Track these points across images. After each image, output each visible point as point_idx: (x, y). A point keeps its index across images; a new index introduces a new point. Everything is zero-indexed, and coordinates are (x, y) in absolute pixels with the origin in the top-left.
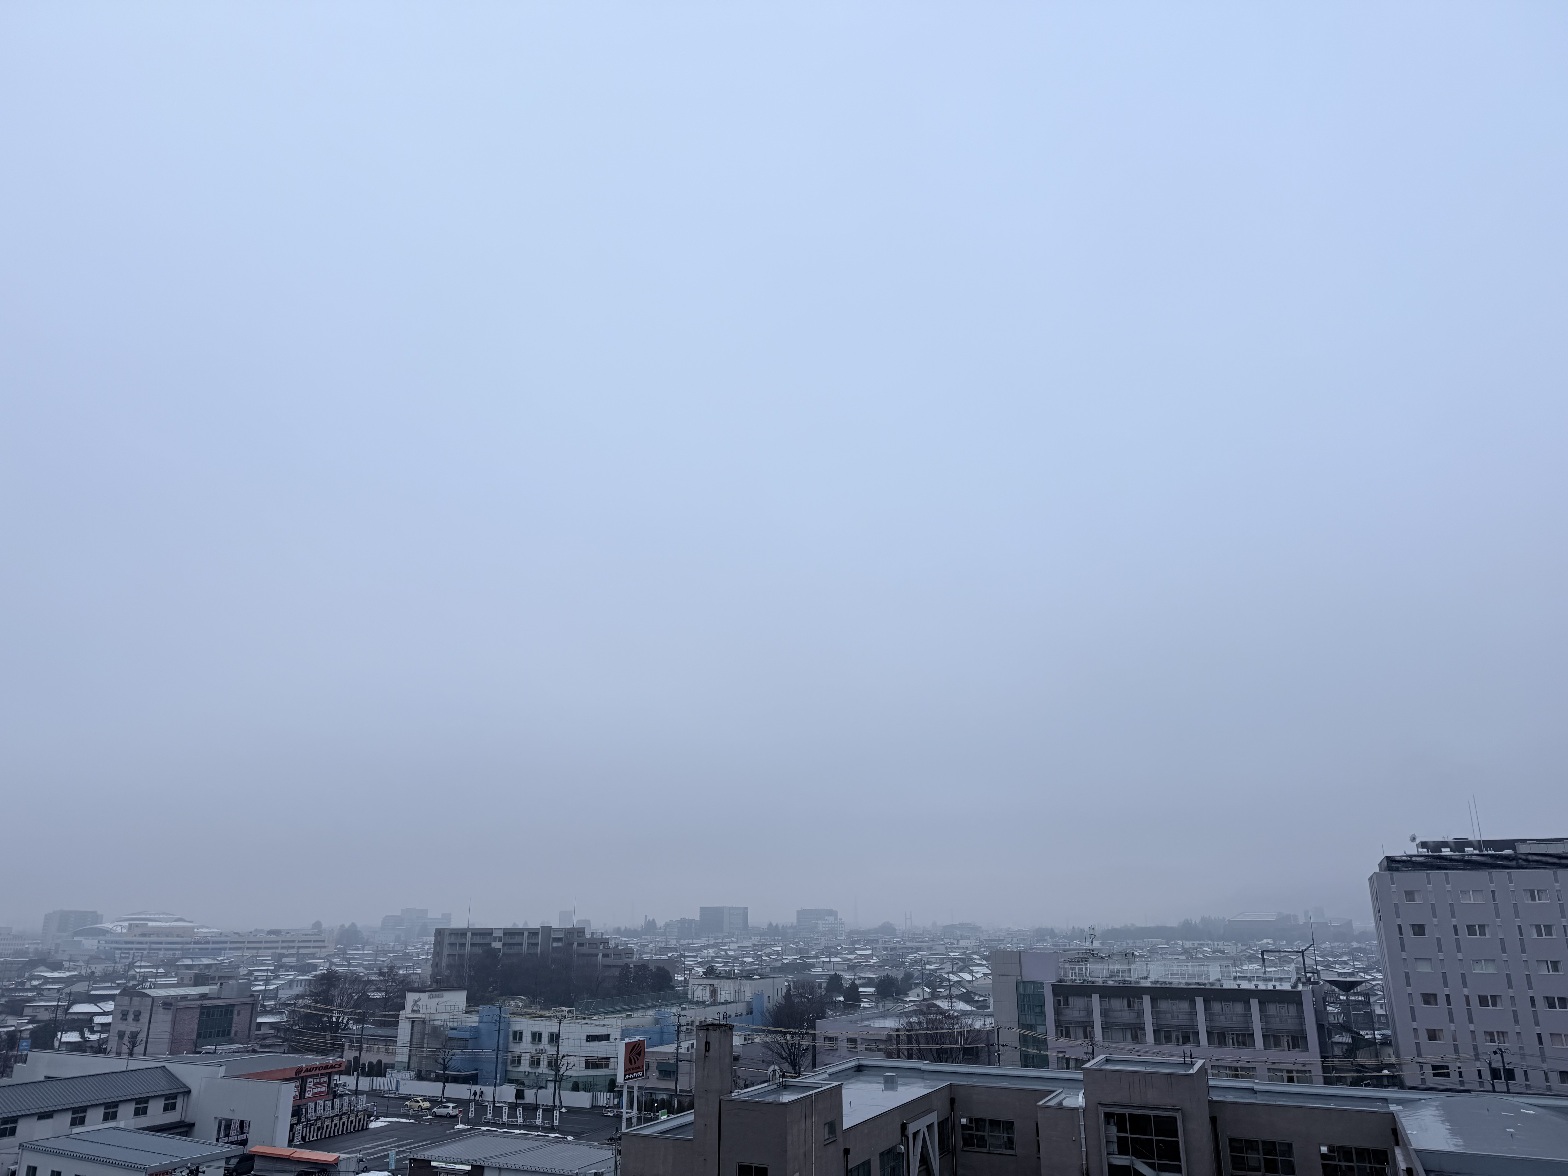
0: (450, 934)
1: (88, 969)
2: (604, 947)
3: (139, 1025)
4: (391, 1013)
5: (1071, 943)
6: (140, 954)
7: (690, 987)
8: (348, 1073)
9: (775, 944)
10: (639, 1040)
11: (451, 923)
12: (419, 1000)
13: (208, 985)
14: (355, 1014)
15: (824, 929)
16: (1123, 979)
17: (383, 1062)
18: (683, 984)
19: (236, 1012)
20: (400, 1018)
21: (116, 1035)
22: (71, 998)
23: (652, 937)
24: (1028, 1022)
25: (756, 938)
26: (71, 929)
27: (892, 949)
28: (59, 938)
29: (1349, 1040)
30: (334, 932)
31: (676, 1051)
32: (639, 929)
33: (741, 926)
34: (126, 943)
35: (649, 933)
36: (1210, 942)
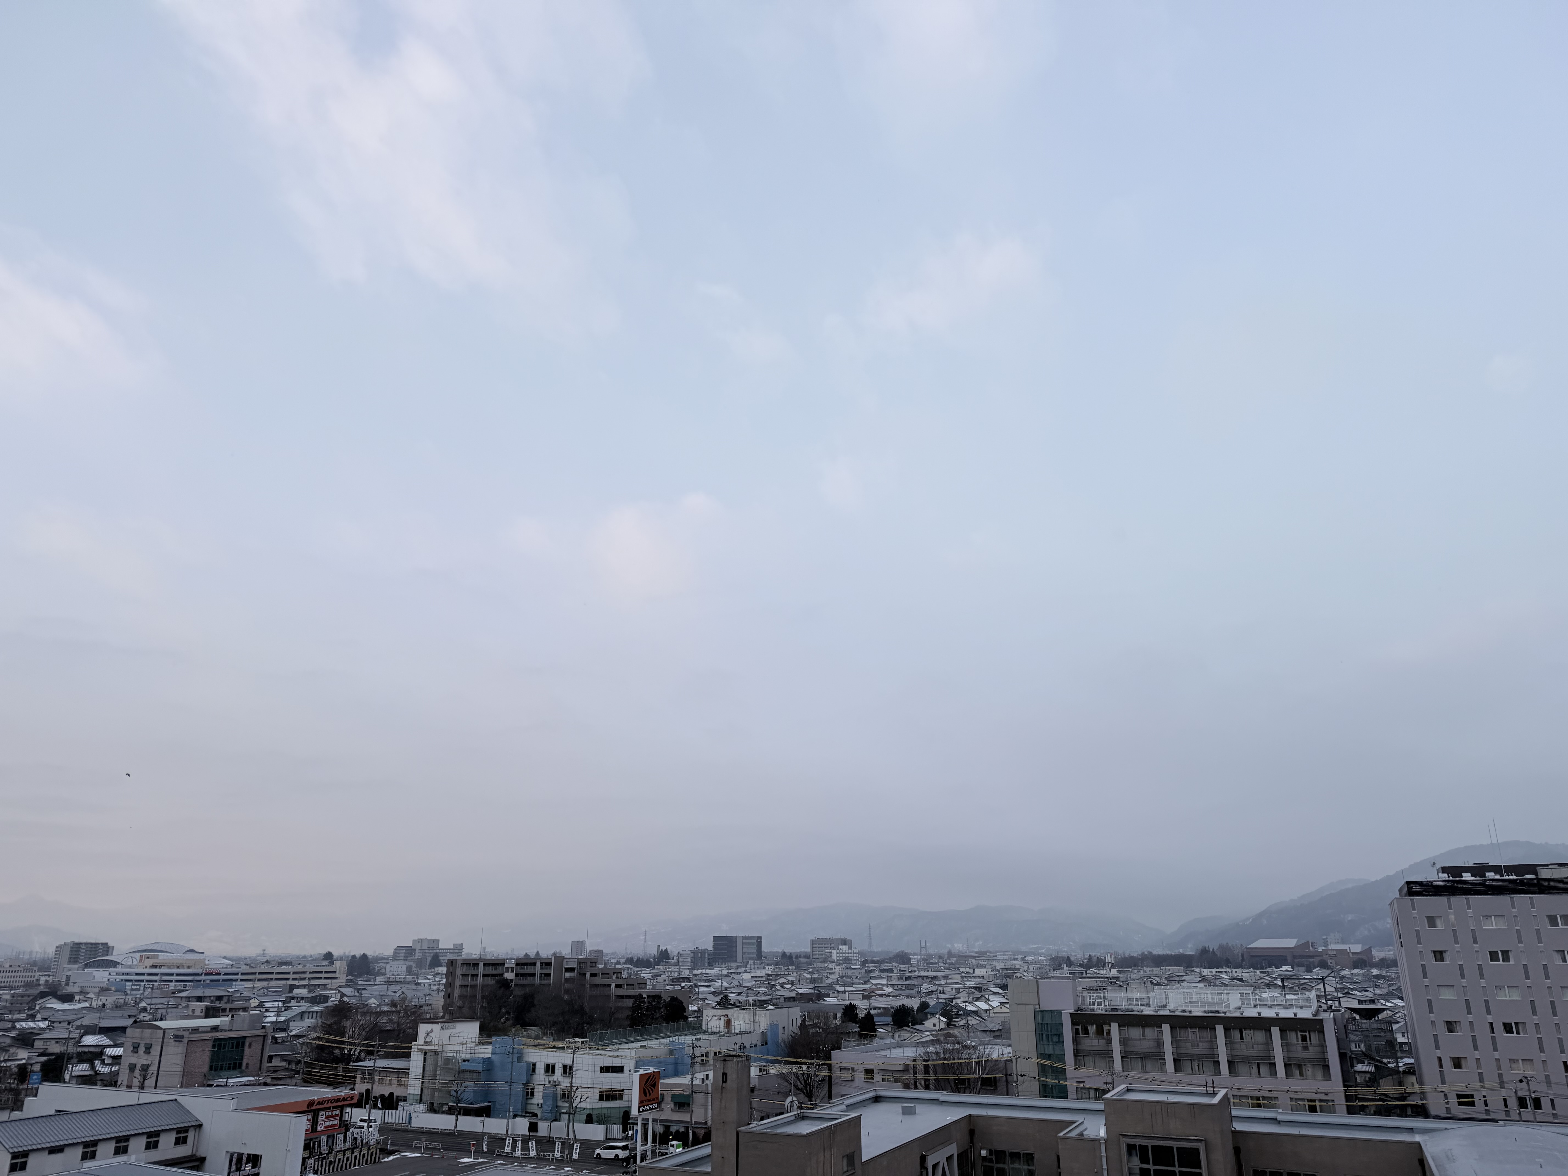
0: (462, 964)
1: (99, 1000)
2: (617, 978)
3: (150, 1058)
4: (403, 1045)
5: (1088, 972)
6: (151, 986)
7: (704, 1018)
8: (359, 1105)
9: (789, 974)
10: (654, 1072)
11: (463, 953)
12: (432, 1031)
13: (219, 1017)
14: (367, 1045)
15: (838, 958)
16: (1142, 1007)
17: (395, 1095)
18: (696, 1015)
19: (247, 1044)
20: (412, 1050)
21: (127, 1067)
22: (82, 1031)
23: (664, 967)
24: (1046, 1052)
25: (770, 967)
26: (82, 961)
27: (907, 978)
28: (70, 970)
29: (1372, 1069)
30: (345, 963)
31: (690, 1083)
32: (652, 960)
33: (755, 956)
34: (137, 974)
35: (662, 963)
36: (1228, 970)
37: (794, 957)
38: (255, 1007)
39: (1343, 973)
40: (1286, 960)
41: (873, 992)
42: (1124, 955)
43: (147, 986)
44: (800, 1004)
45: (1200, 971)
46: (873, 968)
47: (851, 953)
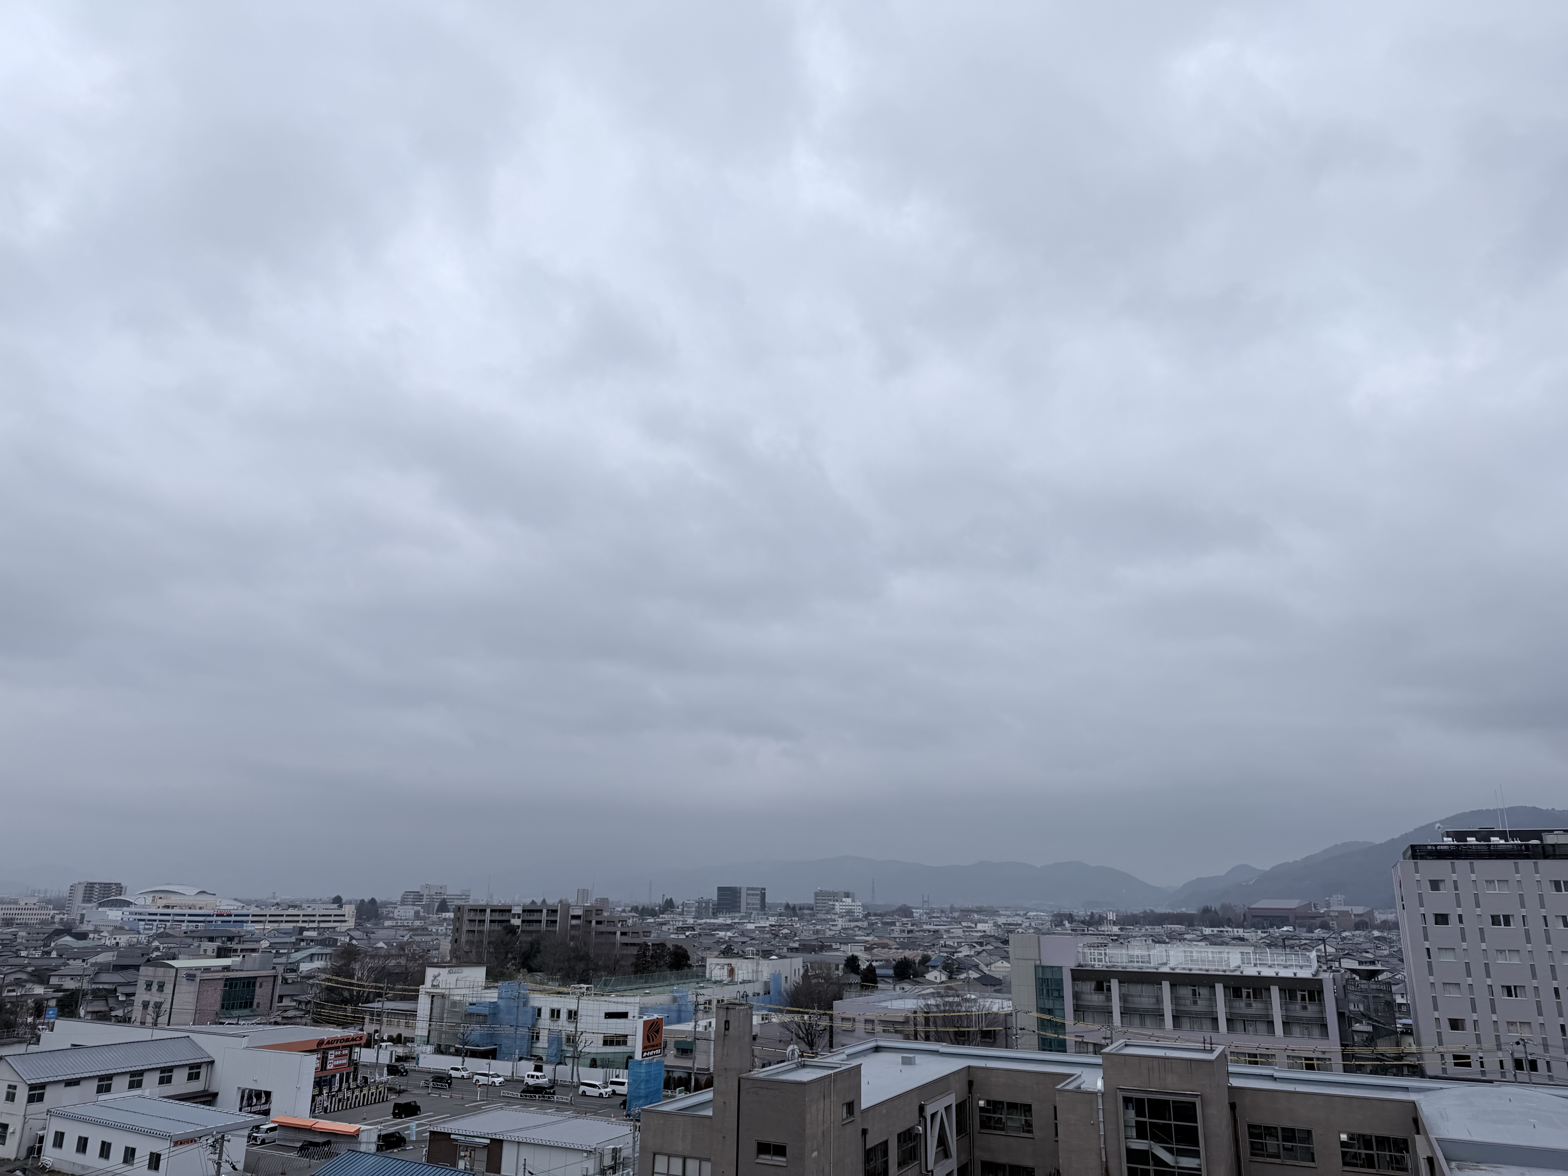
0: (470, 910)
1: (113, 939)
2: (622, 925)
3: (163, 996)
4: (411, 987)
5: (1090, 929)
6: (164, 926)
7: (708, 966)
8: (368, 1045)
10: (657, 1018)
11: (470, 900)
12: (439, 975)
13: (230, 957)
14: (376, 988)
15: (841, 911)
16: (1143, 965)
17: (403, 1036)
18: (700, 963)
19: (258, 984)
20: (420, 993)
21: (140, 1005)
22: (97, 968)
23: (669, 916)
24: (1047, 1007)
25: (773, 918)
26: (96, 900)
27: (909, 932)
28: (84, 909)
29: (1370, 1029)
30: (353, 906)
31: (693, 1029)
32: (657, 908)
33: (759, 906)
34: (150, 914)
35: (667, 912)
36: (1229, 929)
37: (797, 908)
38: (265, 948)
39: (1344, 934)
40: (1288, 920)
41: (875, 944)
42: (1126, 913)
43: (159, 926)
44: (802, 954)
45: (1202, 929)
46: (876, 921)
47: (854, 906)
